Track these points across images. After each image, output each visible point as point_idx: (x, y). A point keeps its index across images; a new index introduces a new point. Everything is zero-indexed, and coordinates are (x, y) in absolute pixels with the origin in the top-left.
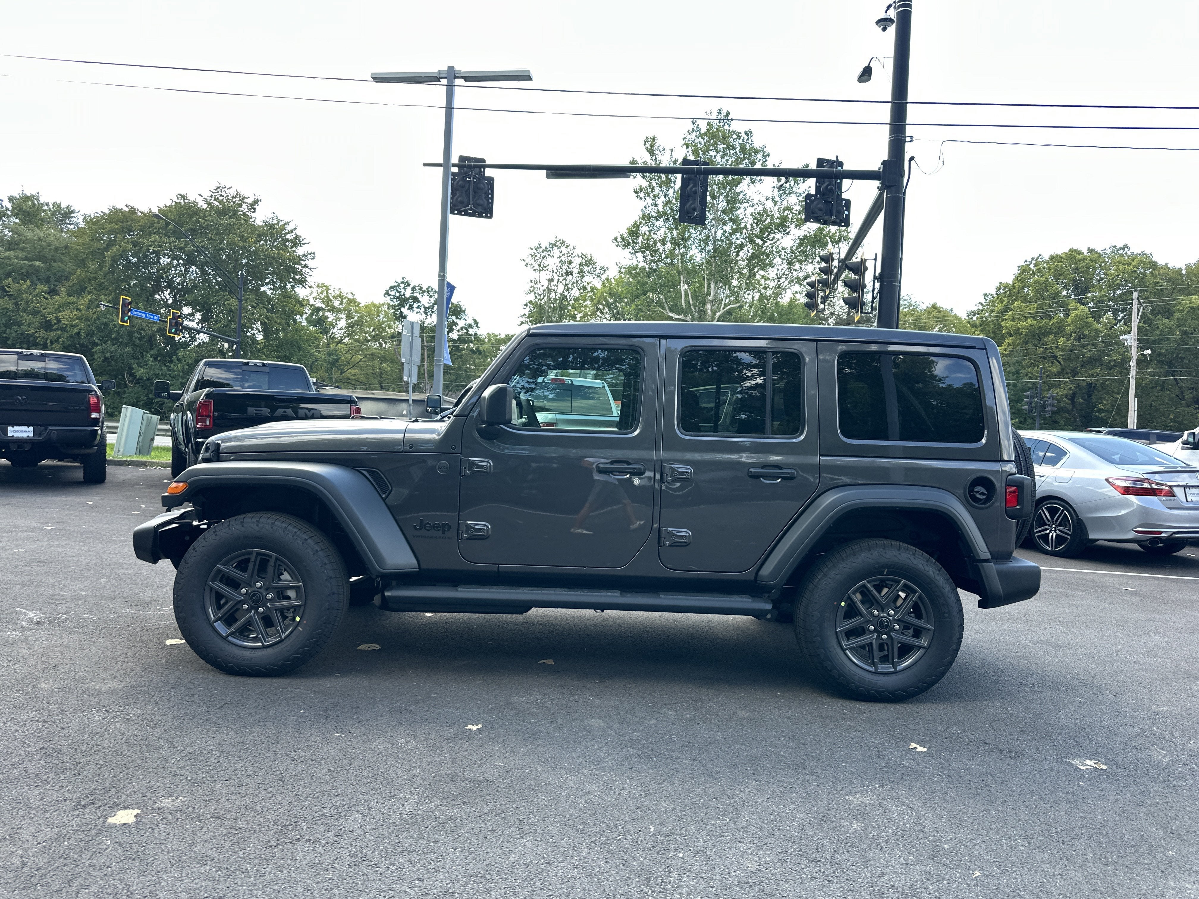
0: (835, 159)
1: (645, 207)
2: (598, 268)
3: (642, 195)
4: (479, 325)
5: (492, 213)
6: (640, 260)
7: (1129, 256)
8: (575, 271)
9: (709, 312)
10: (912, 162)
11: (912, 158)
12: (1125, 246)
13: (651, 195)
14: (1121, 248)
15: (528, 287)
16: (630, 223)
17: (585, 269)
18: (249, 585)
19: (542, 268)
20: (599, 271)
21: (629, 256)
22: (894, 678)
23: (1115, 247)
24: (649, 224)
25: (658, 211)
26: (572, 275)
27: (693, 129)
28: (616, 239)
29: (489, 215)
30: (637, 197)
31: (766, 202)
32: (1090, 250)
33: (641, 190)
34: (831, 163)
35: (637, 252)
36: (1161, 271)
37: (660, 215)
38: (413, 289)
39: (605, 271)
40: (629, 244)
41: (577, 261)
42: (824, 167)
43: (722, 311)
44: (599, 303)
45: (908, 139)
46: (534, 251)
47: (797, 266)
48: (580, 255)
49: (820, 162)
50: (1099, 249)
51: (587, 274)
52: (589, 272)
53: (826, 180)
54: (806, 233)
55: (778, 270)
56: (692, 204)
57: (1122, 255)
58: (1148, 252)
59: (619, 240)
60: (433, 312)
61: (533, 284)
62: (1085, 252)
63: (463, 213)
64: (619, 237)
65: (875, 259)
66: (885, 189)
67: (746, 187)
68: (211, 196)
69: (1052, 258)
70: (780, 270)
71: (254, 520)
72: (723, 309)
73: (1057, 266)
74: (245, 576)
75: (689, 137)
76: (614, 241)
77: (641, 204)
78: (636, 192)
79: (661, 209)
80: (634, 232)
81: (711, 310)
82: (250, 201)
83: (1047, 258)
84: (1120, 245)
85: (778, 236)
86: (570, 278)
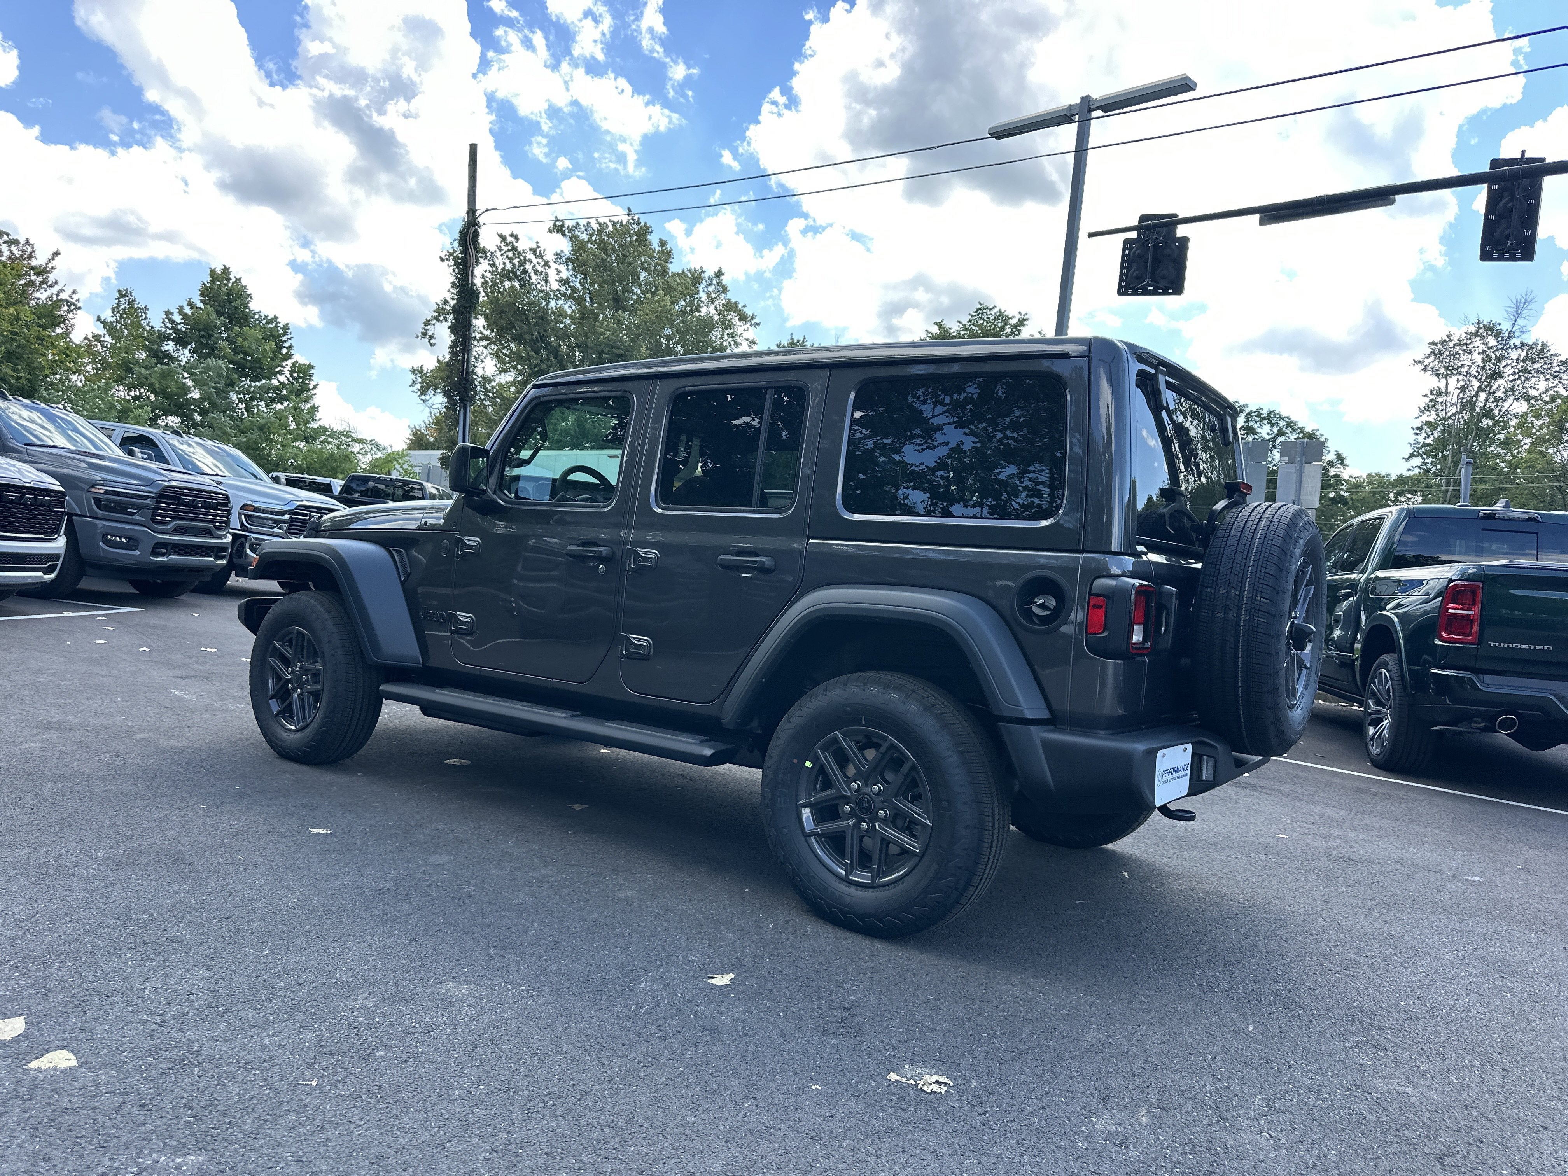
4: (1346, 462)
5: (1182, 287)
15: (1423, 402)
19: (1451, 370)
22: (869, 894)
29: (1178, 290)
38: (1248, 416)
46: (1440, 346)
60: (1275, 447)
61: (1434, 397)
63: (1140, 291)
68: (970, 321)
74: (291, 655)
82: (1013, 321)
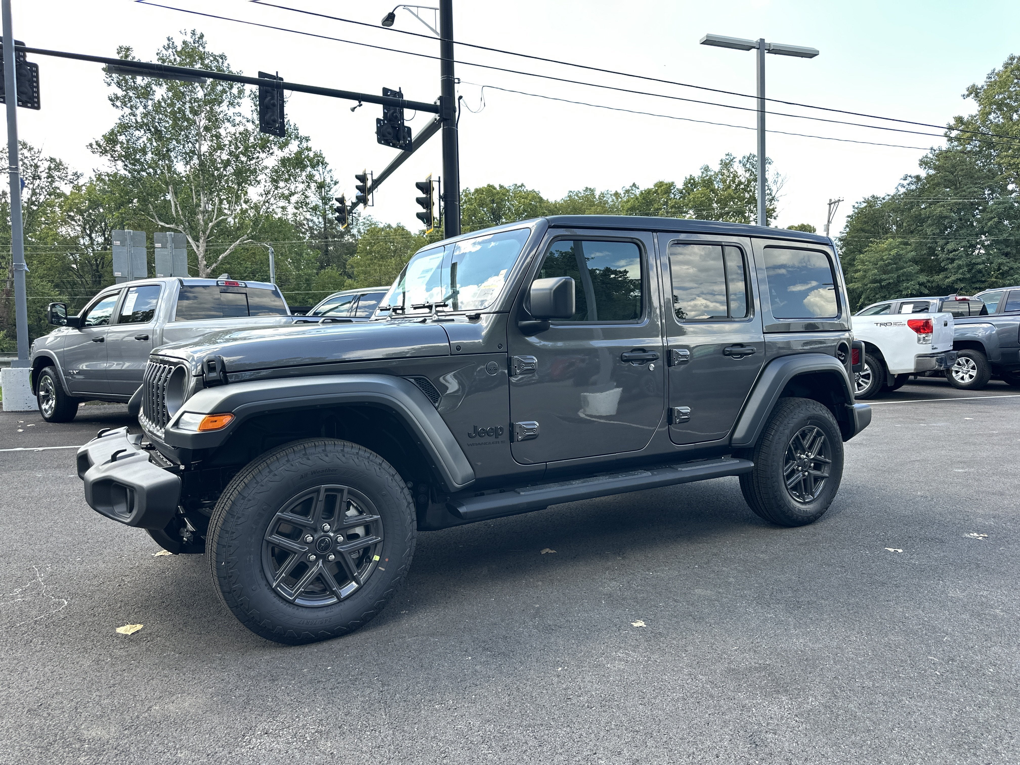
0: (398, 90)
1: (123, 116)
2: (70, 173)
3: (118, 103)
5: (38, 102)
6: (120, 168)
7: (525, 193)
8: (44, 175)
9: (201, 222)
10: (461, 101)
11: (460, 98)
12: (522, 185)
13: (129, 105)
14: (520, 186)
16: (106, 130)
17: (56, 174)
18: (314, 530)
20: (72, 177)
21: (108, 163)
23: (516, 185)
24: (126, 133)
25: (137, 122)
26: (40, 179)
27: (168, 45)
28: (91, 145)
29: (36, 105)
30: (113, 105)
31: (247, 124)
32: (501, 187)
33: (117, 98)
34: (394, 93)
35: (117, 160)
36: (545, 205)
37: (139, 127)
39: (78, 177)
40: (106, 151)
41: (44, 166)
42: (389, 96)
43: (214, 222)
44: (71, 210)
45: (456, 81)
47: (282, 184)
48: (48, 159)
49: (385, 90)
50: (506, 186)
51: (58, 179)
52: (59, 177)
53: (391, 107)
54: (288, 155)
55: (265, 186)
56: (271, 116)
57: (520, 191)
58: (536, 190)
59: (95, 146)
62: (498, 188)
64: (94, 143)
65: (439, 182)
66: (441, 121)
67: (226, 108)
69: (477, 191)
70: (267, 187)
71: (319, 449)
72: (216, 219)
73: (480, 197)
74: (309, 521)
75: (164, 52)
76: (89, 147)
77: (118, 113)
78: (111, 100)
79: (139, 120)
80: (111, 139)
81: (203, 220)
83: (472, 191)
84: (519, 184)
85: (262, 155)
86: (37, 182)
